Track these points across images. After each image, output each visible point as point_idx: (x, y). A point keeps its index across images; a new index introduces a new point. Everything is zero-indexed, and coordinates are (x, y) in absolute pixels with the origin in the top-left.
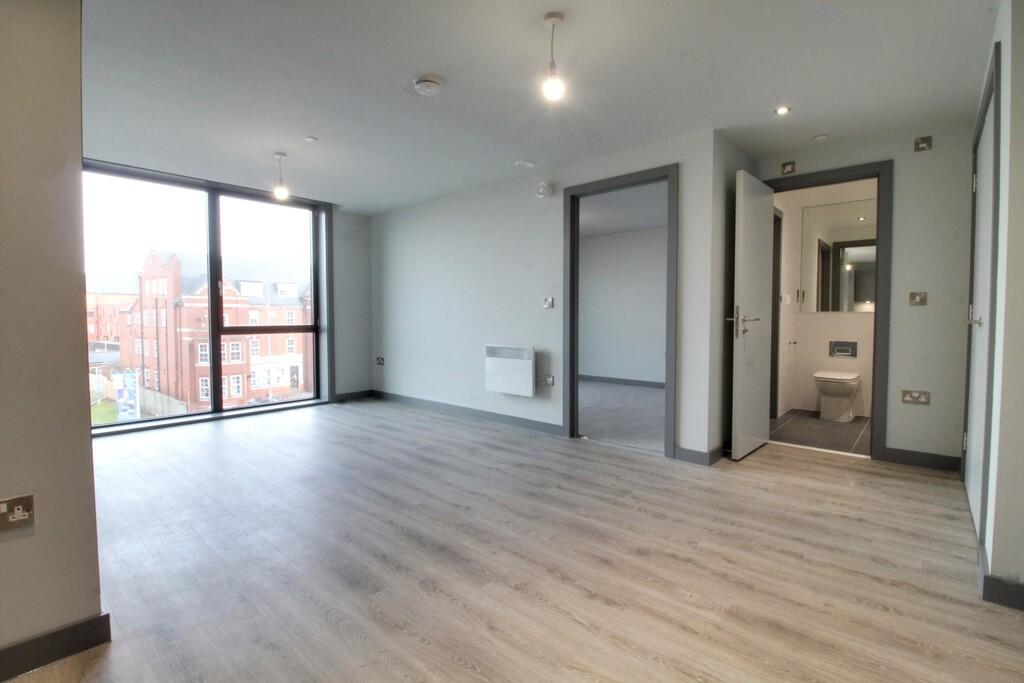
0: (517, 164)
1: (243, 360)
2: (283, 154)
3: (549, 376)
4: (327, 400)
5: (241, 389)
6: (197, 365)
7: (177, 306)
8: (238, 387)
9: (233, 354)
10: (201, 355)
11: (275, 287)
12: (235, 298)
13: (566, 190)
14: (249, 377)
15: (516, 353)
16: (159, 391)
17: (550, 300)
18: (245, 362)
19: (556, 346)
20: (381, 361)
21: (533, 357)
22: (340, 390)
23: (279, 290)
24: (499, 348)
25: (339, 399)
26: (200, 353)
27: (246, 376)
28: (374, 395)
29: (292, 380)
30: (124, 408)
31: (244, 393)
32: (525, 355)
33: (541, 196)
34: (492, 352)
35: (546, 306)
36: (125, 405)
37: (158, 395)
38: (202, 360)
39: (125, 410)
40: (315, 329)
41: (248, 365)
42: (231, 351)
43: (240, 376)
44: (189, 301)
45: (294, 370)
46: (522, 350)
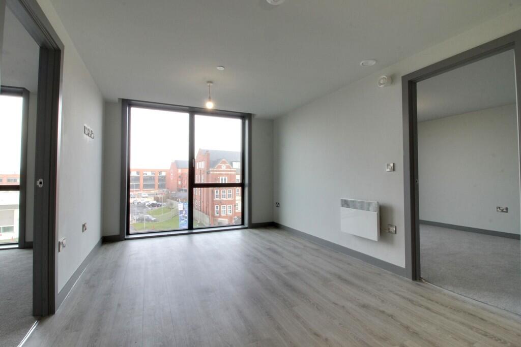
0: (361, 64)
2: (211, 82)
3: (391, 226)
4: (246, 226)
6: (215, 200)
7: (208, 173)
12: (229, 169)
13: (403, 78)
14: (235, 206)
15: (363, 206)
16: (200, 211)
17: (392, 165)
19: (398, 201)
20: (278, 205)
21: (377, 209)
22: (254, 221)
24: (351, 201)
25: (253, 226)
28: (273, 225)
30: (183, 218)
32: (371, 207)
33: (382, 86)
34: (345, 204)
35: (388, 170)
36: (183, 217)
37: (200, 212)
39: (184, 220)
40: (242, 185)
41: (235, 200)
44: (212, 171)
46: (369, 204)
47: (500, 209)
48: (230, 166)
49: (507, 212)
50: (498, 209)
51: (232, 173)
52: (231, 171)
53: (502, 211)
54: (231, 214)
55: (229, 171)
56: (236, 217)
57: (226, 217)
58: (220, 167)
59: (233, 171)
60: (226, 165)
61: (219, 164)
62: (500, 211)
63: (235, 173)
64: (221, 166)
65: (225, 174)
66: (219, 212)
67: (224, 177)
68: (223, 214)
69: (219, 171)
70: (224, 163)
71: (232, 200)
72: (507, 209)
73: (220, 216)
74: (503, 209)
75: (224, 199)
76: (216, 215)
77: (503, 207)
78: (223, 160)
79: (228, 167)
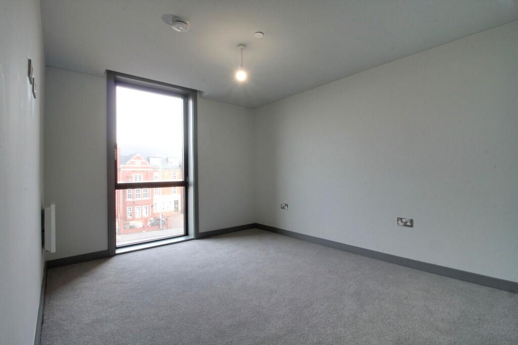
1: (149, 197)
5: (148, 212)
6: (126, 200)
8: (147, 211)
9: (144, 194)
10: (129, 195)
11: (167, 160)
12: (145, 166)
18: (150, 198)
23: (169, 161)
26: (128, 194)
27: (151, 205)
29: (175, 207)
31: (149, 215)
38: (129, 198)
41: (152, 200)
42: (143, 193)
43: (148, 206)
44: (123, 168)
45: (176, 203)
47: (402, 221)
48: (146, 162)
49: (411, 226)
50: (400, 222)
51: (148, 170)
52: (147, 168)
53: (405, 225)
54: (147, 216)
55: (145, 168)
56: (152, 219)
57: (142, 219)
58: (133, 163)
59: (150, 168)
60: (141, 161)
61: (132, 160)
62: (402, 224)
63: (152, 170)
64: (135, 162)
65: (140, 171)
66: (133, 214)
67: (138, 175)
68: (137, 216)
69: (132, 168)
70: (139, 158)
71: (149, 200)
72: (412, 221)
73: (133, 219)
74: (407, 222)
75: (138, 199)
76: (129, 217)
77: (407, 217)
78: (138, 155)
79: (143, 163)
